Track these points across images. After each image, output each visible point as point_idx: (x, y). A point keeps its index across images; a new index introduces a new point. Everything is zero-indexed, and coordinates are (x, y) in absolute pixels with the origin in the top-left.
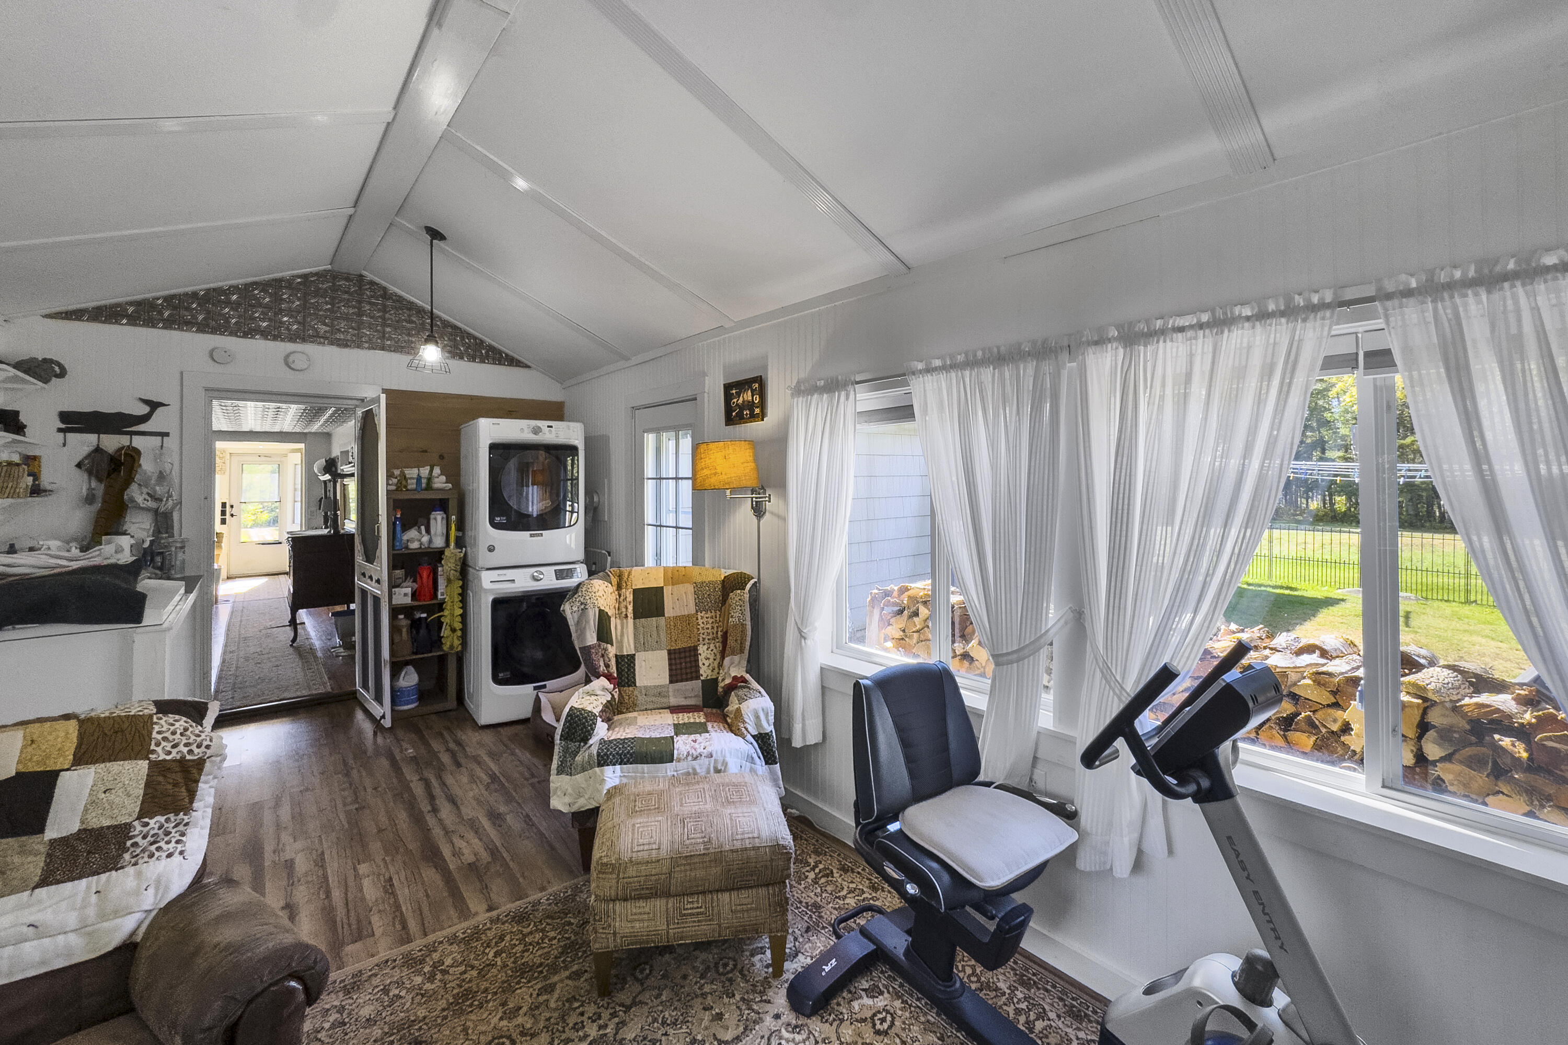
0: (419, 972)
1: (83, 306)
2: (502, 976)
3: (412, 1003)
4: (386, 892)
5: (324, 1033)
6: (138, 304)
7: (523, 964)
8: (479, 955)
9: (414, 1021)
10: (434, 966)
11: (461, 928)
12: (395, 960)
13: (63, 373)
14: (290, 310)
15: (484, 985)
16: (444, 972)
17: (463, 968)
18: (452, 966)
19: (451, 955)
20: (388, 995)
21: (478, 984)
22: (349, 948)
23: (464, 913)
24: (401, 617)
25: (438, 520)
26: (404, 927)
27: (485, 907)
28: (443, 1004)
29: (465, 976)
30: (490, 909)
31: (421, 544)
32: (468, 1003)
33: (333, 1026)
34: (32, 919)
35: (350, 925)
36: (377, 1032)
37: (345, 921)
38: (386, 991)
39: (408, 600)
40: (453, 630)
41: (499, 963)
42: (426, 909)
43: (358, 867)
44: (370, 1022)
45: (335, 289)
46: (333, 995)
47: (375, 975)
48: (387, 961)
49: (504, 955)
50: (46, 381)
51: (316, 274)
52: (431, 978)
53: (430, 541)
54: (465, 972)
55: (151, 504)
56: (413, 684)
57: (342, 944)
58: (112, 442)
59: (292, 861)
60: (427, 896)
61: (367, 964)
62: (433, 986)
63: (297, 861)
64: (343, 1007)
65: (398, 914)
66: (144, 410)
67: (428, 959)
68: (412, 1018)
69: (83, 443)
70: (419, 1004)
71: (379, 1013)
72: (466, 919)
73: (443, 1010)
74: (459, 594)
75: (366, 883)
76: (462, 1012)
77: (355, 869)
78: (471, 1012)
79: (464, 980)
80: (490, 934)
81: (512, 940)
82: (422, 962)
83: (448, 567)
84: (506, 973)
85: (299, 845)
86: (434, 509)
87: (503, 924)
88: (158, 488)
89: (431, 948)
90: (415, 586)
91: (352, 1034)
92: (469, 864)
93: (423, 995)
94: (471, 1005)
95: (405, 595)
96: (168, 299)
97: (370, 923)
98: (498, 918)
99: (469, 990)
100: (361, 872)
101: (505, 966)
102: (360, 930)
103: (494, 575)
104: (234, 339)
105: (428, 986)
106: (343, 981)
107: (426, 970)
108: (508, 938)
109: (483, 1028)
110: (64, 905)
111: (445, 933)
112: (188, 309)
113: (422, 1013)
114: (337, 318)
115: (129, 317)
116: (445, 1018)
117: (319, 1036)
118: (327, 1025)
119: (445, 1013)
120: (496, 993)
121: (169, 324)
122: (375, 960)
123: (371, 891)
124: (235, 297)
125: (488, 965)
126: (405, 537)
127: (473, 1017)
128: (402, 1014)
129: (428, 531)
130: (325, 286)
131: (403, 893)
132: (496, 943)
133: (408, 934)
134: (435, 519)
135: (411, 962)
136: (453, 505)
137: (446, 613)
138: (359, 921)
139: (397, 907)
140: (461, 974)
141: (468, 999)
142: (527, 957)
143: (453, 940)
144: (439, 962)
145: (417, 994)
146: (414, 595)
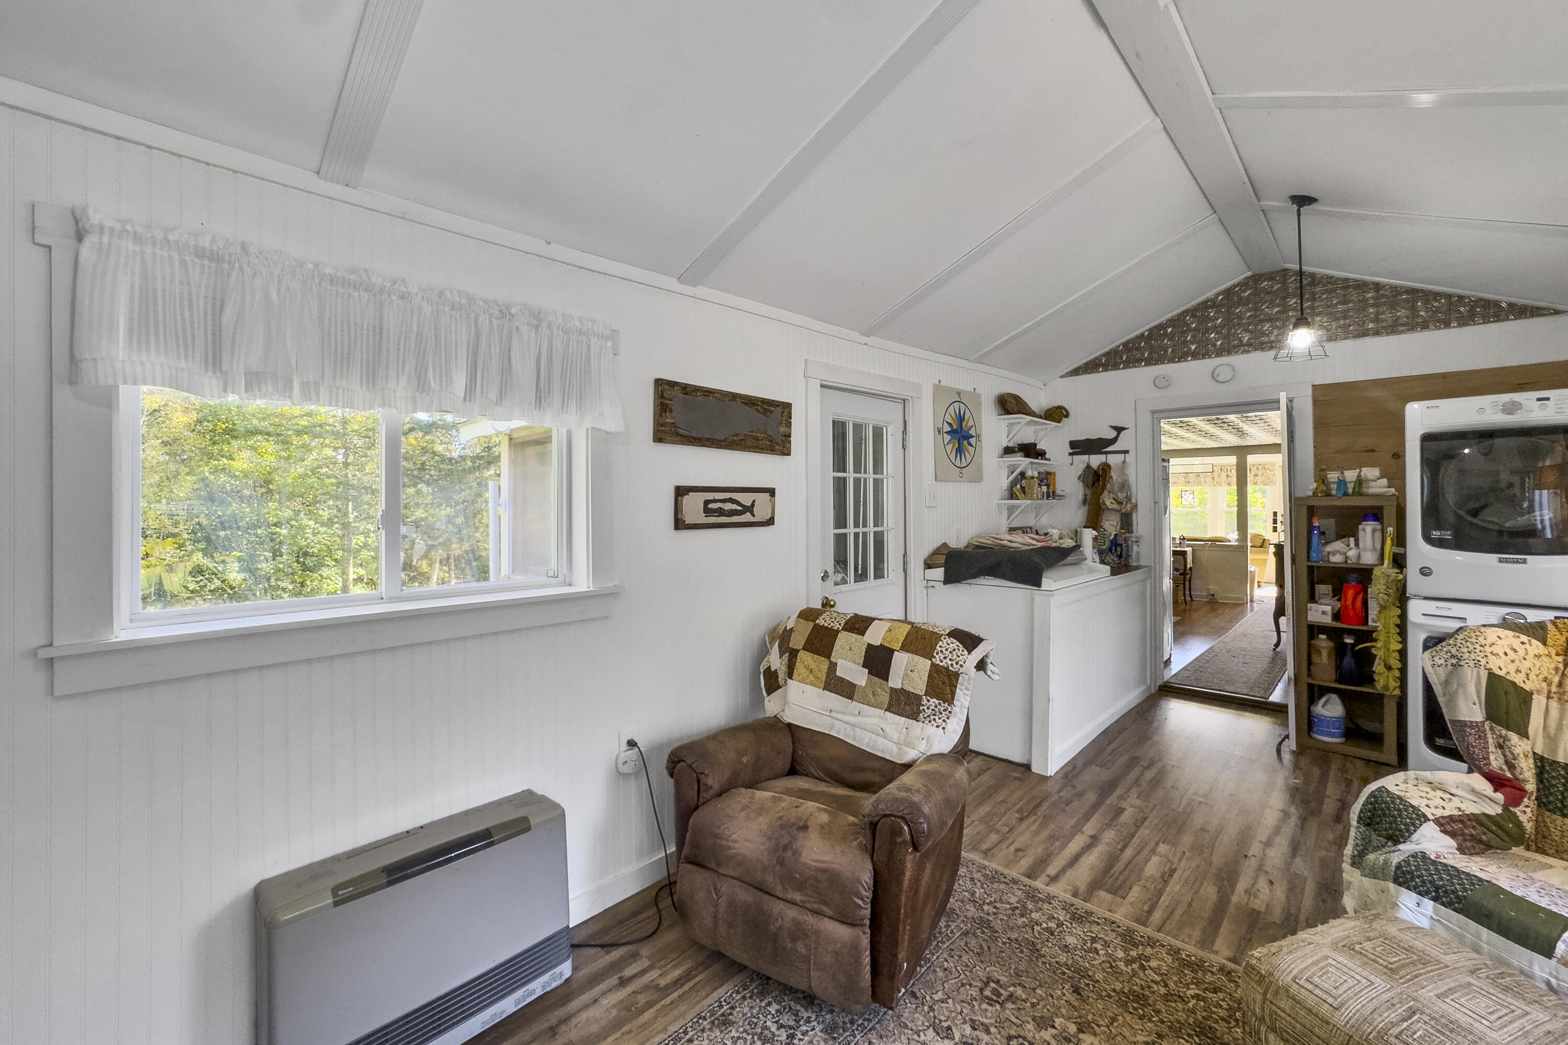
0: (1126, 950)
1: (1077, 365)
2: (1182, 1016)
3: (1100, 964)
4: (1162, 877)
5: (1039, 928)
6: (1107, 354)
7: (1210, 1028)
8: (1181, 982)
9: (1089, 976)
10: (1140, 957)
11: (1190, 949)
12: (1119, 927)
13: (1067, 416)
14: (1215, 327)
15: (1160, 1006)
16: (1143, 968)
17: (1158, 978)
18: (1151, 969)
19: (1160, 961)
20: (1092, 944)
21: (1156, 1001)
22: (1102, 894)
23: (1207, 941)
24: (1323, 637)
25: (1368, 530)
26: (1150, 912)
27: (1229, 953)
28: (1118, 986)
29: (1154, 986)
30: (1233, 960)
31: (1347, 558)
32: (1135, 1005)
33: (1046, 929)
34: (883, 726)
35: (1117, 879)
36: (1063, 958)
37: (1117, 874)
38: (1094, 940)
39: (1327, 620)
40: (1389, 668)
41: (1191, 1005)
42: (1179, 912)
43: (1161, 845)
44: (1066, 948)
45: (1256, 293)
46: (1064, 912)
47: (1098, 924)
48: (1113, 923)
49: (1202, 1003)
50: (1059, 421)
51: (1238, 284)
52: (1128, 962)
53: (1359, 557)
54: (1156, 983)
55: (1116, 506)
56: (1334, 715)
57: (1099, 888)
58: (1096, 460)
59: (1122, 810)
60: (1190, 905)
61: (1103, 913)
62: (1124, 968)
63: (1126, 813)
64: (1063, 924)
65: (1155, 899)
66: (1113, 434)
67: (1141, 947)
68: (1090, 973)
69: (1082, 461)
70: (1104, 970)
71: (1075, 949)
72: (1202, 948)
73: (1114, 990)
74: (1398, 626)
75: (1155, 859)
76: (1124, 1005)
77: (1157, 844)
78: (1131, 1013)
79: (1149, 987)
80: (1209, 978)
81: (1223, 1000)
82: (1136, 945)
83: (1378, 590)
84: (1188, 1017)
85: (1138, 802)
86: (1365, 518)
87: (1230, 981)
88: (1119, 494)
89: (1152, 942)
90: (1338, 605)
91: (1050, 945)
92: (1253, 910)
93: (1111, 967)
94: (1135, 1009)
95: (1324, 613)
96: (1125, 344)
97: (1130, 888)
98: (1229, 973)
99: (1144, 997)
100: (1159, 849)
101: (1193, 1012)
102: (1120, 887)
103: (1431, 607)
104: (1171, 365)
105: (1122, 965)
106: (1078, 909)
107: (1132, 953)
108: (1221, 995)
109: (1127, 1034)
110: (894, 726)
111: (1173, 941)
112: (1138, 349)
113: (1099, 976)
114: (1261, 321)
115: (1102, 365)
116: (1110, 996)
117: (1035, 927)
118: (1044, 925)
119: (1112, 994)
120: (1163, 1022)
121: (1127, 365)
122: (1108, 915)
123: (1152, 868)
124: (1170, 330)
125: (1180, 996)
126: (1328, 548)
127: (1128, 1018)
128: (1087, 964)
129: (1357, 545)
130: (1247, 294)
131: (1174, 887)
132: (1206, 989)
133: (1148, 918)
134: (1364, 530)
135: (1128, 938)
136: (1390, 514)
137: (1379, 644)
138: (1125, 881)
139: (1160, 893)
140: (1152, 981)
141: (1138, 1003)
142: (1221, 1027)
143: (1174, 952)
144: (1146, 957)
145: (1109, 962)
146: (1336, 616)
